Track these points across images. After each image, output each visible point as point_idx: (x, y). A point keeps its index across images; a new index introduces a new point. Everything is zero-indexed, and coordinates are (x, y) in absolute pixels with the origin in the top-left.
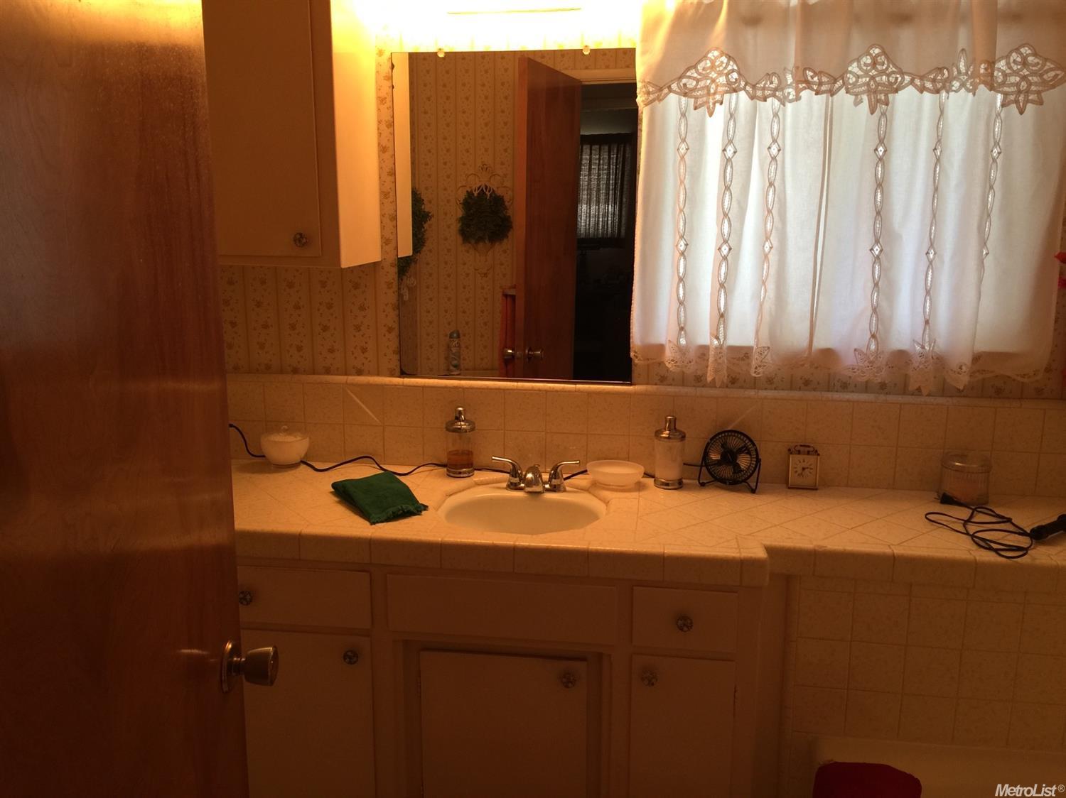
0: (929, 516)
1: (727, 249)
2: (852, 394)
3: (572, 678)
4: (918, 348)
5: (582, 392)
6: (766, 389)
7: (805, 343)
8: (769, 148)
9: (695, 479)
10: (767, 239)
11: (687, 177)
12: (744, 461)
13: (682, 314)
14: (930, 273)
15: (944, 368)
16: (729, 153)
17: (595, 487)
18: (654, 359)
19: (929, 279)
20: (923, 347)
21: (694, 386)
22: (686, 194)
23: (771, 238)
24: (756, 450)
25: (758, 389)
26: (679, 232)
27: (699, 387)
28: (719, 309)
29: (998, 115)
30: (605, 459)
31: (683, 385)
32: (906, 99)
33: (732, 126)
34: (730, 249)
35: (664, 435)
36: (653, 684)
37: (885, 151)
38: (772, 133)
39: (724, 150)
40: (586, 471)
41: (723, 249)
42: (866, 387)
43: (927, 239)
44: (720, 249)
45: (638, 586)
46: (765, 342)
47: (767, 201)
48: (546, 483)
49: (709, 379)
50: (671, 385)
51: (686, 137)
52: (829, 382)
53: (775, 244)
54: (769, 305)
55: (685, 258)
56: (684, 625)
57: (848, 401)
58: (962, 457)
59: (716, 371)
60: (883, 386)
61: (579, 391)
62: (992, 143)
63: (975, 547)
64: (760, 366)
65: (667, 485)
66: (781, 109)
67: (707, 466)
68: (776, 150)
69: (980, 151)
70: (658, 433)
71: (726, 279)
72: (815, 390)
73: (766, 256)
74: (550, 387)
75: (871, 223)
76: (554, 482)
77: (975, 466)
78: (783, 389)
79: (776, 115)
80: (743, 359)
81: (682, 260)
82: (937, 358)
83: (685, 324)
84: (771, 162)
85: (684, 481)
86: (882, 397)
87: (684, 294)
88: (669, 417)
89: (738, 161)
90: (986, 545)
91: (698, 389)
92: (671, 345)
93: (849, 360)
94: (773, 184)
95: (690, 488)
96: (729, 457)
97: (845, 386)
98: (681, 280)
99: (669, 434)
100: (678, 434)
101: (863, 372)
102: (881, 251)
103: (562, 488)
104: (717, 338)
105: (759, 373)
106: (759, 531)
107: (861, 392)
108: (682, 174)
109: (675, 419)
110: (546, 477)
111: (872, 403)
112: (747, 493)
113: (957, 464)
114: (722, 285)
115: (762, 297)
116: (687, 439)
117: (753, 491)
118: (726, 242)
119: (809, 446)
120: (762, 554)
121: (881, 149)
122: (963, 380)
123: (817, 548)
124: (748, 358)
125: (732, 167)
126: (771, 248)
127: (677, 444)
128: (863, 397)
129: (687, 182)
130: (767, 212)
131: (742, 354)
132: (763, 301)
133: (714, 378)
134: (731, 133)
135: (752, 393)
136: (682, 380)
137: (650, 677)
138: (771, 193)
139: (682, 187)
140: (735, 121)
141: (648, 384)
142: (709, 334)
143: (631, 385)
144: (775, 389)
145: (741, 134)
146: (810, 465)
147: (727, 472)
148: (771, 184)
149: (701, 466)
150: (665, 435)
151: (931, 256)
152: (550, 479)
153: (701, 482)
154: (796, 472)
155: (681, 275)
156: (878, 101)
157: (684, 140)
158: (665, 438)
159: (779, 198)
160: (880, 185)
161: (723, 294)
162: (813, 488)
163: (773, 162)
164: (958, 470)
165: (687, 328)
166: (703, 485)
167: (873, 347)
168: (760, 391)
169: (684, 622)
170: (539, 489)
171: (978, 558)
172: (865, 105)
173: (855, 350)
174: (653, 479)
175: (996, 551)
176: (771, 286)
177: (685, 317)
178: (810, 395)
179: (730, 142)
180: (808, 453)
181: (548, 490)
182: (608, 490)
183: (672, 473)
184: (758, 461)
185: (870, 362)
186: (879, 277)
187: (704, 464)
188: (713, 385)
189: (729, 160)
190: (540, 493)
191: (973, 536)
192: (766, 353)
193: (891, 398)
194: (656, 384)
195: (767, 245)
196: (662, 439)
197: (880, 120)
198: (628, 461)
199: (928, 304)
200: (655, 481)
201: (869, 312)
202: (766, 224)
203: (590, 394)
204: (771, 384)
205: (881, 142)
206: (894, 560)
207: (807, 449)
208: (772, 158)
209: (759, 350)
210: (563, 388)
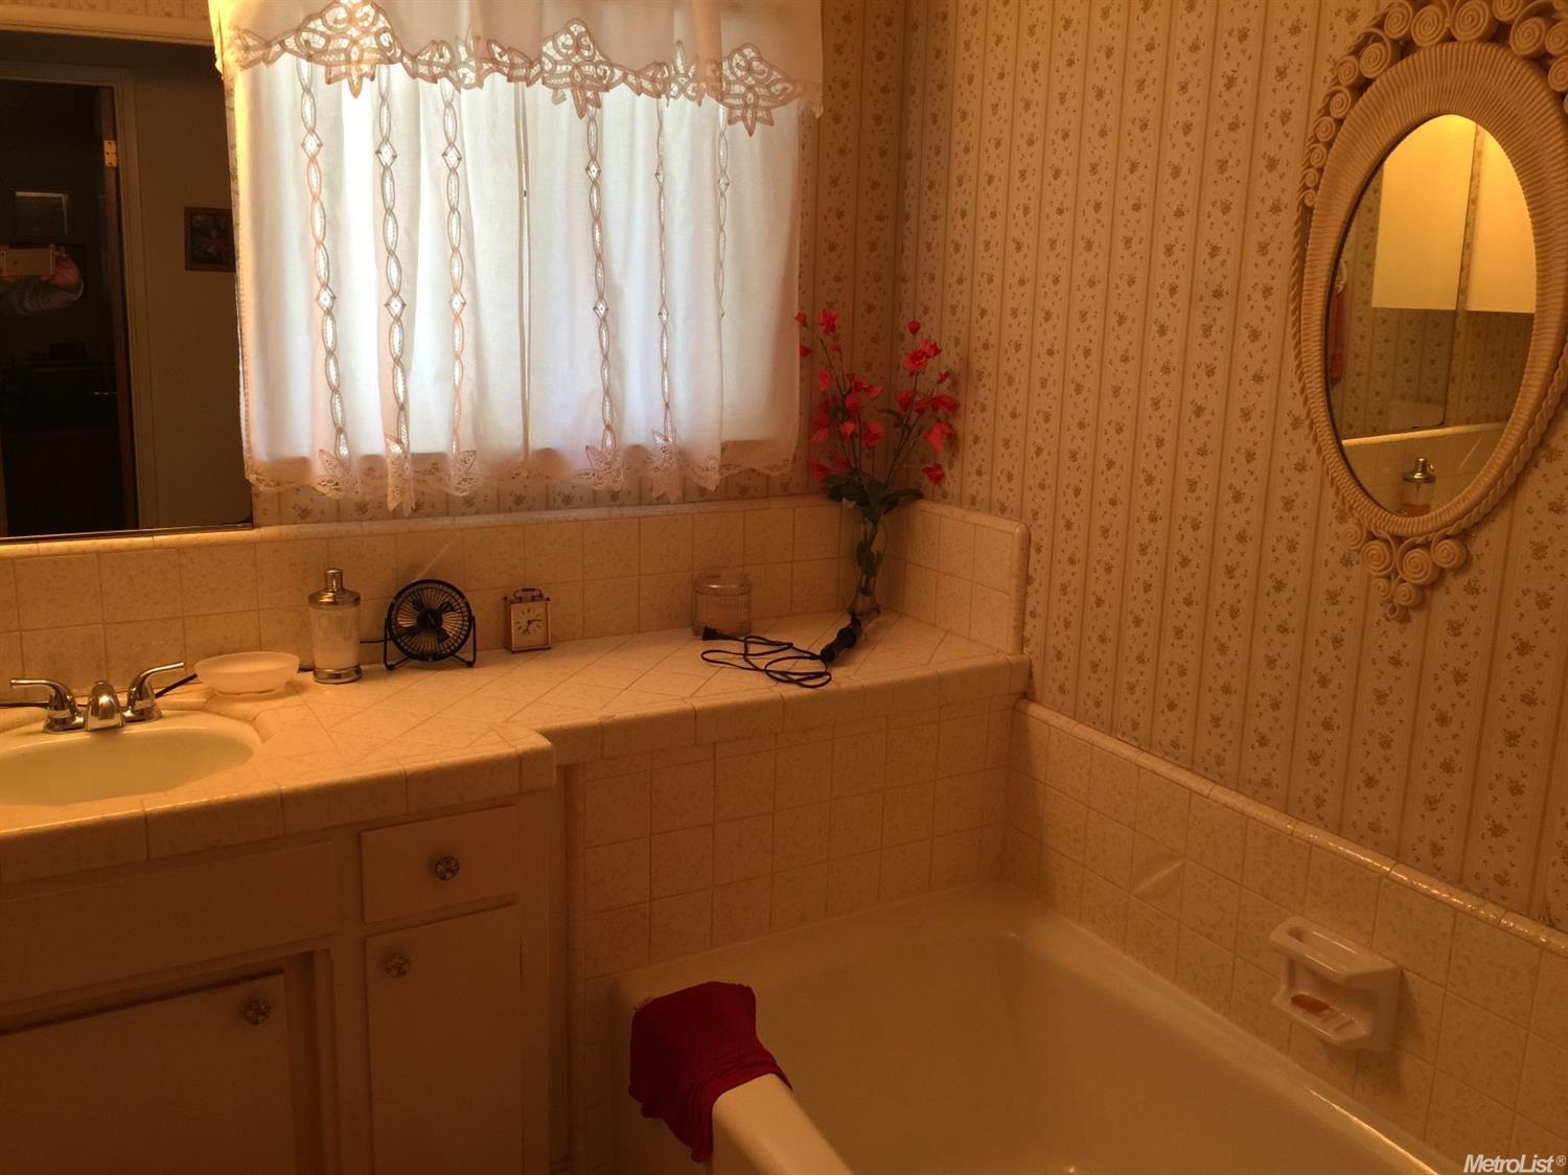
0: (706, 656)
1: (400, 305)
2: (580, 510)
3: (263, 1007)
4: (660, 441)
5: (167, 548)
6: (463, 514)
7: (518, 444)
8: (445, 154)
9: (378, 662)
10: (456, 290)
11: (323, 190)
12: (451, 623)
13: (338, 408)
14: (665, 339)
15: (688, 466)
16: (386, 157)
17: (215, 701)
18: (292, 483)
19: (665, 348)
20: (666, 440)
21: (357, 520)
22: (325, 217)
23: (462, 290)
24: (467, 605)
25: (454, 516)
26: (319, 278)
27: (365, 520)
28: (397, 398)
29: (722, 134)
30: (220, 654)
31: (338, 520)
32: (618, 100)
33: (386, 115)
34: (404, 305)
35: (326, 600)
36: (405, 973)
37: (599, 172)
38: (446, 133)
39: (378, 152)
40: (195, 676)
41: (393, 305)
42: (595, 500)
43: (657, 296)
44: (387, 305)
45: (368, 830)
46: (467, 445)
47: (450, 235)
48: (125, 709)
49: (392, 505)
50: (319, 522)
51: (314, 127)
52: (547, 496)
53: (468, 297)
54: (467, 390)
55: (333, 319)
56: (448, 870)
57: (576, 520)
58: (715, 578)
59: (402, 492)
60: (614, 497)
61: (161, 546)
62: (719, 172)
63: (772, 683)
64: (465, 480)
65: (338, 676)
66: (455, 98)
67: (393, 639)
68: (455, 159)
69: (708, 180)
70: (314, 599)
71: (402, 349)
72: (529, 510)
73: (457, 317)
74: (105, 546)
75: (592, 271)
76: (139, 705)
77: (733, 586)
78: (487, 513)
79: (449, 105)
80: (431, 473)
81: (329, 322)
82: (680, 453)
83: (344, 421)
84: (449, 176)
85: (362, 667)
86: (616, 512)
87: (338, 375)
88: (332, 571)
89: (400, 169)
90: (785, 678)
91: (364, 523)
92: (325, 457)
93: (580, 462)
94: (456, 209)
95: (373, 676)
96: (429, 620)
97: (568, 501)
98: (330, 353)
99: (334, 597)
100: (347, 595)
101: (600, 478)
102: (607, 310)
103: (155, 714)
104: (399, 442)
105: (464, 491)
106: (515, 714)
107: (589, 507)
108: (315, 185)
109: (341, 573)
110: (123, 699)
111: (605, 519)
112: (459, 668)
113: (714, 586)
114: (397, 361)
115: (456, 378)
116: (362, 602)
117: (470, 665)
118: (396, 294)
119: (534, 590)
120: (544, 743)
121: (593, 168)
122: (712, 480)
123: (603, 720)
124: (437, 470)
125: (392, 179)
126: (464, 304)
127: (349, 611)
128: (593, 513)
129: (324, 197)
130: (451, 251)
131: (429, 465)
132: (460, 384)
133: (401, 504)
134: (385, 125)
135: (445, 522)
136: (338, 513)
137: (397, 964)
138: (454, 221)
139: (317, 207)
140: (388, 108)
141: (281, 524)
142: (382, 436)
143: (253, 527)
144: (477, 513)
145: (400, 130)
146: (538, 615)
147: (427, 643)
148: (453, 209)
149: (385, 640)
150: (327, 598)
151: (664, 317)
152: (131, 703)
153: (389, 663)
154: (519, 628)
155: (330, 345)
156: (587, 100)
157: (312, 131)
158: (328, 603)
159: (465, 228)
160: (597, 218)
161: (400, 374)
162: (543, 648)
163: (453, 177)
164: (716, 593)
165: (348, 429)
166: (391, 668)
167: (609, 443)
168: (457, 518)
169: (444, 867)
170: (116, 720)
171: (784, 694)
172: (568, 105)
173: (587, 448)
174: (312, 673)
175: (798, 682)
176: (468, 358)
177: (343, 411)
178: (523, 517)
179: (386, 140)
180: (533, 599)
181: (130, 721)
182: (239, 701)
183: (345, 658)
184: (471, 619)
185: (607, 463)
186: (608, 346)
187: (388, 636)
188: (396, 514)
189: (386, 168)
190: (115, 728)
191: (767, 672)
192: (471, 459)
193: (628, 511)
194: (294, 523)
195: (457, 300)
196: (324, 607)
197: (588, 128)
198: (261, 650)
199: (666, 382)
200: (315, 674)
201: (600, 395)
202: (451, 268)
203: (180, 549)
204: (471, 506)
205: (593, 158)
206: (695, 716)
207: (530, 594)
208: (451, 170)
209: (461, 456)
210: (130, 545)
